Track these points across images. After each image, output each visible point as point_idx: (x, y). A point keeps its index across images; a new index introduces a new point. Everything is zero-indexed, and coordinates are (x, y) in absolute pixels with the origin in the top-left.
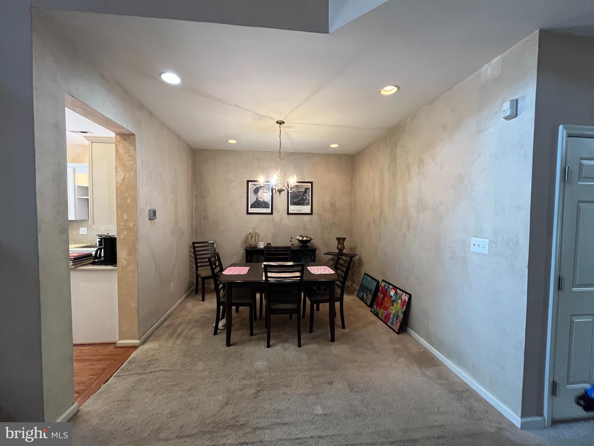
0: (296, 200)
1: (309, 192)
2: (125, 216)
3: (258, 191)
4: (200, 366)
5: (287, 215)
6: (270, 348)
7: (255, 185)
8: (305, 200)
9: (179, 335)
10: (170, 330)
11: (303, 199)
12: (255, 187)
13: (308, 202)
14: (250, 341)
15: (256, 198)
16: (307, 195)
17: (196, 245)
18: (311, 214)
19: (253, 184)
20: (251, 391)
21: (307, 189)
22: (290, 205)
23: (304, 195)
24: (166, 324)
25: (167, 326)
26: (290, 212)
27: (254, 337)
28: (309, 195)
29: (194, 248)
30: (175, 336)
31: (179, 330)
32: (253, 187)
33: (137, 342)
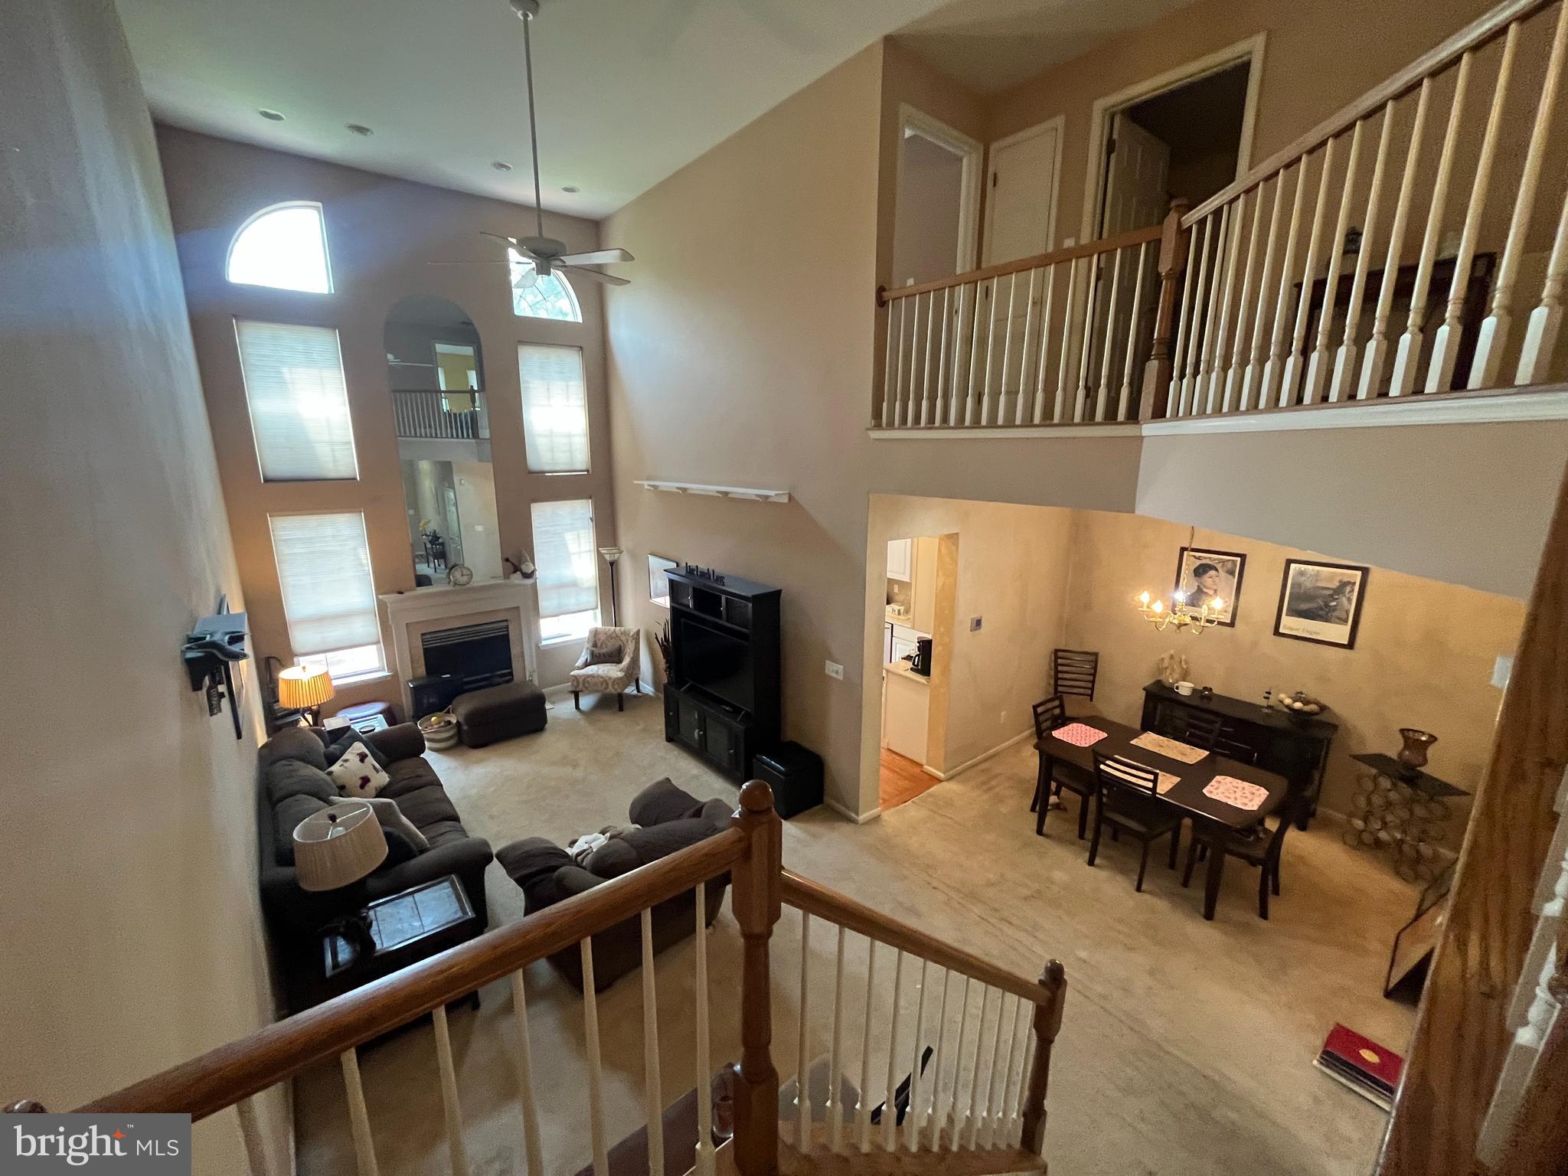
0: (1304, 606)
1: (1352, 591)
2: (942, 630)
3: (1205, 572)
4: (990, 837)
5: (1274, 634)
6: (1091, 867)
7: (1199, 558)
8: (1334, 610)
9: (990, 789)
10: (983, 778)
11: (1327, 605)
12: (1198, 562)
13: (1344, 616)
14: (1072, 843)
15: (1198, 586)
16: (1344, 600)
17: (1060, 654)
18: (1351, 645)
19: (1194, 556)
20: (1026, 892)
21: (1344, 585)
22: (1287, 615)
23: (1332, 597)
24: (983, 766)
25: (983, 771)
26: (1281, 630)
27: (1082, 842)
28: (1349, 600)
29: (1056, 658)
30: (985, 787)
31: (993, 783)
32: (1194, 563)
33: (941, 775)
